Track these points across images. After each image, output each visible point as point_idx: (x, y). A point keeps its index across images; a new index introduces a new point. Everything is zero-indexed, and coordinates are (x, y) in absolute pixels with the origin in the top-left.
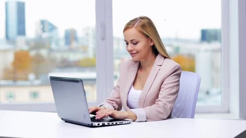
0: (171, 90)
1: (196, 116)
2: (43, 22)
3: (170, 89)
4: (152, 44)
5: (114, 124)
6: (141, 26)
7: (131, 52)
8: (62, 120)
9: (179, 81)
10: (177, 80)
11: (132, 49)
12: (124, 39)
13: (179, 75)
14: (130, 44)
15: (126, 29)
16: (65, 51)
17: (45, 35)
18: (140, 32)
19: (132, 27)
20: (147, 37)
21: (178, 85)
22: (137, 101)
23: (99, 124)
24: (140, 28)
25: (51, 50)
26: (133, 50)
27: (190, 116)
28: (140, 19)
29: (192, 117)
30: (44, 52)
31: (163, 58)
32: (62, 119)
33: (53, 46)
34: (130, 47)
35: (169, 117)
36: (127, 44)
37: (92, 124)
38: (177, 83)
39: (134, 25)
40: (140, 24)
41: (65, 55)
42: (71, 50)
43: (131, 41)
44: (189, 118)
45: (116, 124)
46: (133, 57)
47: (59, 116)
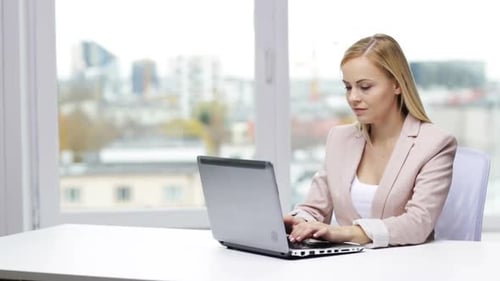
0: (437, 185)
1: (483, 236)
2: (87, 47)
3: (436, 183)
4: (397, 92)
5: (333, 252)
6: (378, 54)
7: (355, 105)
8: (220, 245)
9: (451, 167)
10: (448, 165)
11: (358, 99)
12: (342, 78)
13: (452, 155)
14: (354, 89)
15: (347, 58)
16: (132, 106)
17: (92, 73)
18: (378, 65)
19: (361, 55)
20: (390, 76)
21: (450, 176)
22: (370, 206)
23: (303, 253)
24: (376, 58)
25: (103, 104)
26: (359, 102)
27: (473, 237)
28: (376, 41)
29: (477, 238)
30: (89, 108)
31: (418, 123)
32: (222, 242)
33: (109, 95)
34: (356, 94)
35: (431, 238)
36: (349, 88)
37: (290, 252)
38: (448, 172)
39: (364, 50)
40: (377, 50)
41: (134, 114)
42: (145, 104)
43: (358, 82)
44: (470, 240)
45: (337, 254)
46: (358, 115)
47: (215, 237)
